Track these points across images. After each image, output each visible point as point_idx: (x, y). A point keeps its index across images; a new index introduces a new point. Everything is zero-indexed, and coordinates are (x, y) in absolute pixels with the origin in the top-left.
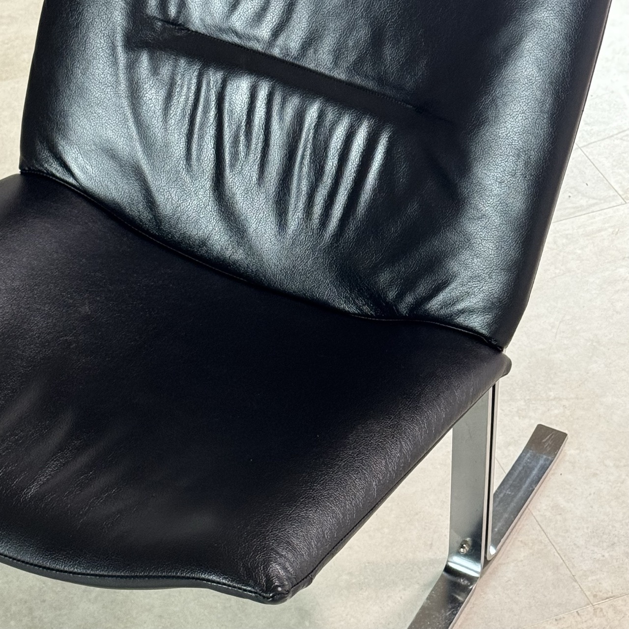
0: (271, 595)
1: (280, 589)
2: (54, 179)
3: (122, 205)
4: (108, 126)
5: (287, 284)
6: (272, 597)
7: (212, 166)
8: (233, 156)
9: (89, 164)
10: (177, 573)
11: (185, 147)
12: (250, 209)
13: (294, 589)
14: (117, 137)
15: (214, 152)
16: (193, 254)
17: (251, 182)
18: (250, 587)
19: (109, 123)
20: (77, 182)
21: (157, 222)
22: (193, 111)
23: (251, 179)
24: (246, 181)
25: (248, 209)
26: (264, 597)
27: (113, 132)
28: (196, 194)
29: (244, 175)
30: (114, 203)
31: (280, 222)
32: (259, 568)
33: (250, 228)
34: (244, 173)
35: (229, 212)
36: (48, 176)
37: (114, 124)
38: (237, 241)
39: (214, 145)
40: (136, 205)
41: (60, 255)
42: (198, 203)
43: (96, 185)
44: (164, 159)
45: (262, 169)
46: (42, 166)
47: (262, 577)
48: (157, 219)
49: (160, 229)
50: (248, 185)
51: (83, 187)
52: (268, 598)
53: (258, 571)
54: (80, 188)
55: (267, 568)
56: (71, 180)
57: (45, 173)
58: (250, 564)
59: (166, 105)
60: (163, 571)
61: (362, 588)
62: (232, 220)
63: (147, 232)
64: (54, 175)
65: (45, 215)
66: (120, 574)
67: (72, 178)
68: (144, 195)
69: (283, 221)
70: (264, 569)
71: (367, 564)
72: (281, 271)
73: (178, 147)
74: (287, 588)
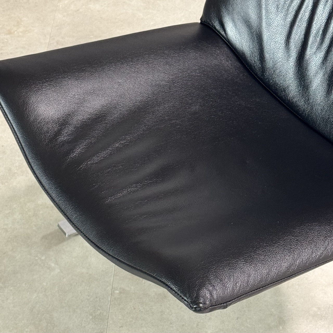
0: (195, 306)
1: (201, 305)
2: (215, 30)
3: (246, 55)
4: (250, 7)
5: (322, 127)
6: (195, 308)
7: (301, 45)
8: (313, 42)
9: (235, 26)
10: (154, 274)
11: (288, 30)
12: (314, 77)
13: (212, 308)
14: (253, 15)
15: (304, 37)
16: (277, 94)
17: (319, 61)
18: (186, 297)
19: (251, 5)
20: (226, 35)
21: (262, 70)
22: (298, 9)
23: (319, 59)
24: (317, 59)
25: (313, 76)
26: (191, 306)
27: (252, 11)
28: (287, 59)
29: (316, 55)
30: (242, 53)
31: (328, 89)
32: (195, 288)
33: (311, 88)
34: (316, 54)
35: (302, 75)
36: (212, 28)
37: (253, 7)
38: (302, 94)
39: (305, 33)
40: (254, 57)
41: (197, 74)
42: (287, 65)
43: (236, 40)
44: (275, 34)
45: (327, 55)
46: (211, 21)
47: (194, 294)
48: (263, 69)
49: (263, 75)
50: (317, 62)
51: (228, 39)
52: (192, 308)
53: (194, 289)
54: (227, 39)
55: (200, 290)
56: (223, 33)
57: (211, 26)
58: (191, 284)
59: (285, 2)
60: (148, 270)
61: (322, 319)
62: (302, 80)
63: (256, 75)
64: (215, 28)
65: (199, 49)
66: (129, 264)
67: (224, 32)
68: (259, 52)
69: (330, 89)
70: (197, 290)
71: (331, 306)
72: (321, 119)
73: (285, 29)
74: (206, 306)
